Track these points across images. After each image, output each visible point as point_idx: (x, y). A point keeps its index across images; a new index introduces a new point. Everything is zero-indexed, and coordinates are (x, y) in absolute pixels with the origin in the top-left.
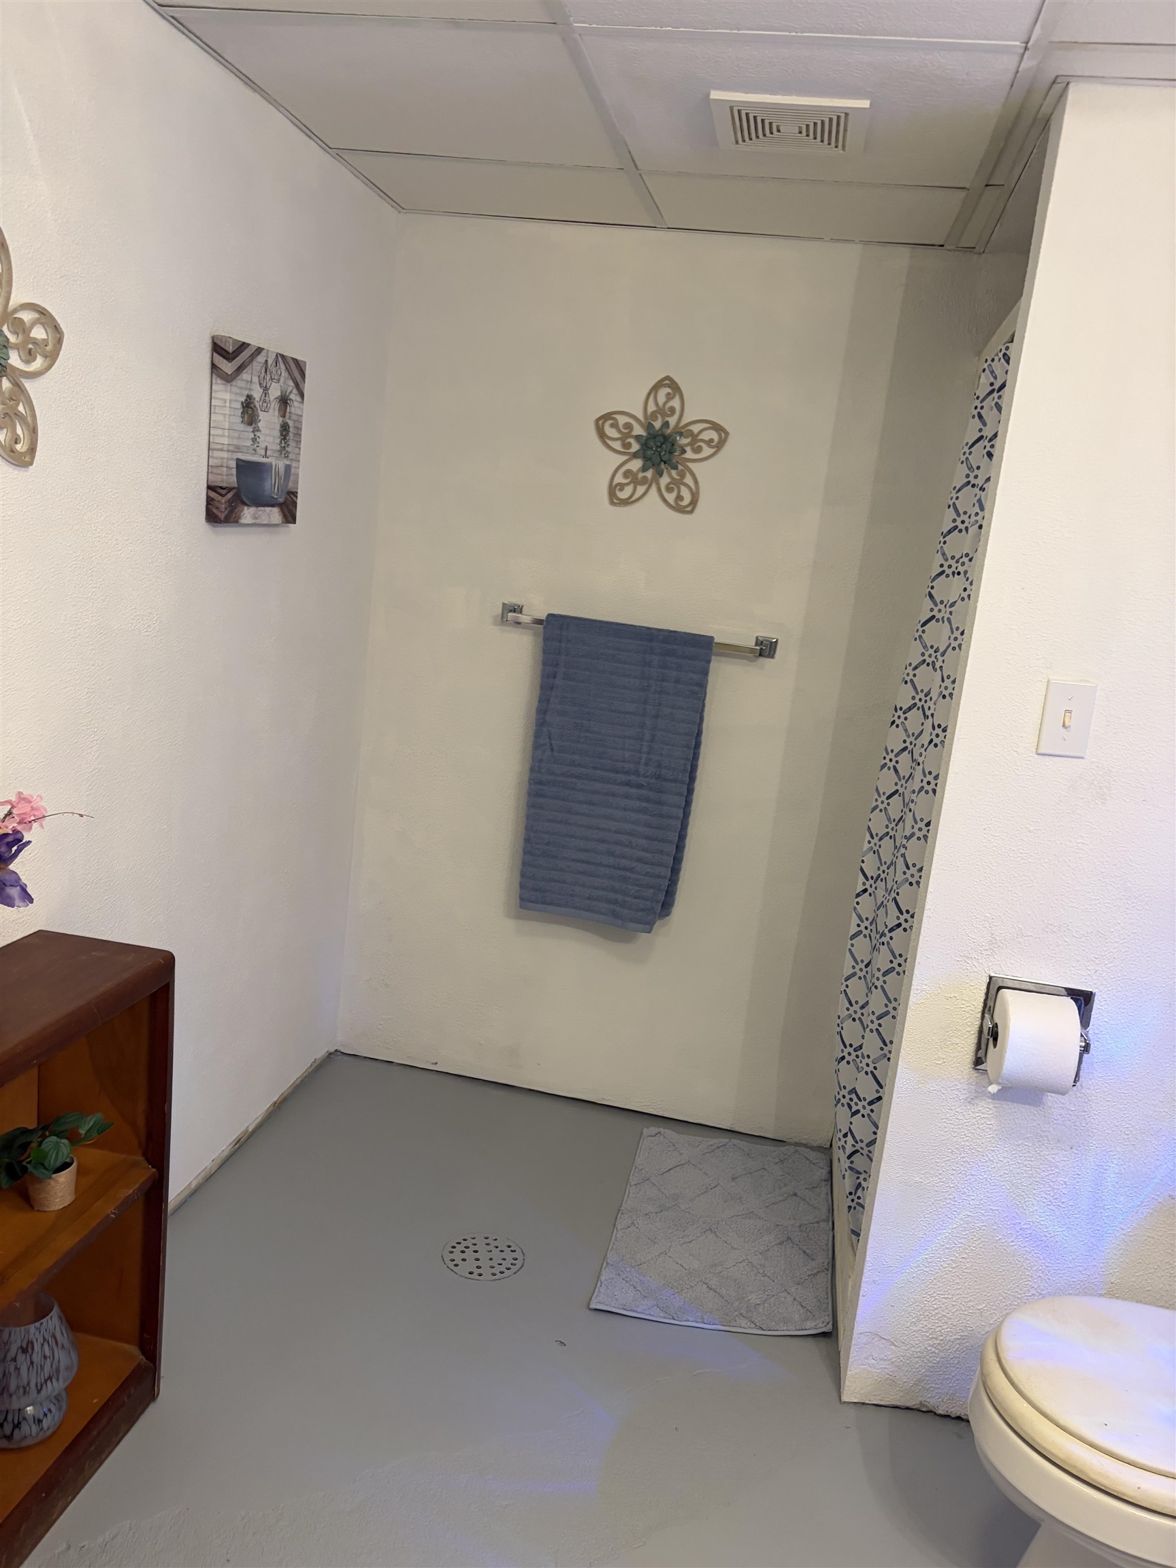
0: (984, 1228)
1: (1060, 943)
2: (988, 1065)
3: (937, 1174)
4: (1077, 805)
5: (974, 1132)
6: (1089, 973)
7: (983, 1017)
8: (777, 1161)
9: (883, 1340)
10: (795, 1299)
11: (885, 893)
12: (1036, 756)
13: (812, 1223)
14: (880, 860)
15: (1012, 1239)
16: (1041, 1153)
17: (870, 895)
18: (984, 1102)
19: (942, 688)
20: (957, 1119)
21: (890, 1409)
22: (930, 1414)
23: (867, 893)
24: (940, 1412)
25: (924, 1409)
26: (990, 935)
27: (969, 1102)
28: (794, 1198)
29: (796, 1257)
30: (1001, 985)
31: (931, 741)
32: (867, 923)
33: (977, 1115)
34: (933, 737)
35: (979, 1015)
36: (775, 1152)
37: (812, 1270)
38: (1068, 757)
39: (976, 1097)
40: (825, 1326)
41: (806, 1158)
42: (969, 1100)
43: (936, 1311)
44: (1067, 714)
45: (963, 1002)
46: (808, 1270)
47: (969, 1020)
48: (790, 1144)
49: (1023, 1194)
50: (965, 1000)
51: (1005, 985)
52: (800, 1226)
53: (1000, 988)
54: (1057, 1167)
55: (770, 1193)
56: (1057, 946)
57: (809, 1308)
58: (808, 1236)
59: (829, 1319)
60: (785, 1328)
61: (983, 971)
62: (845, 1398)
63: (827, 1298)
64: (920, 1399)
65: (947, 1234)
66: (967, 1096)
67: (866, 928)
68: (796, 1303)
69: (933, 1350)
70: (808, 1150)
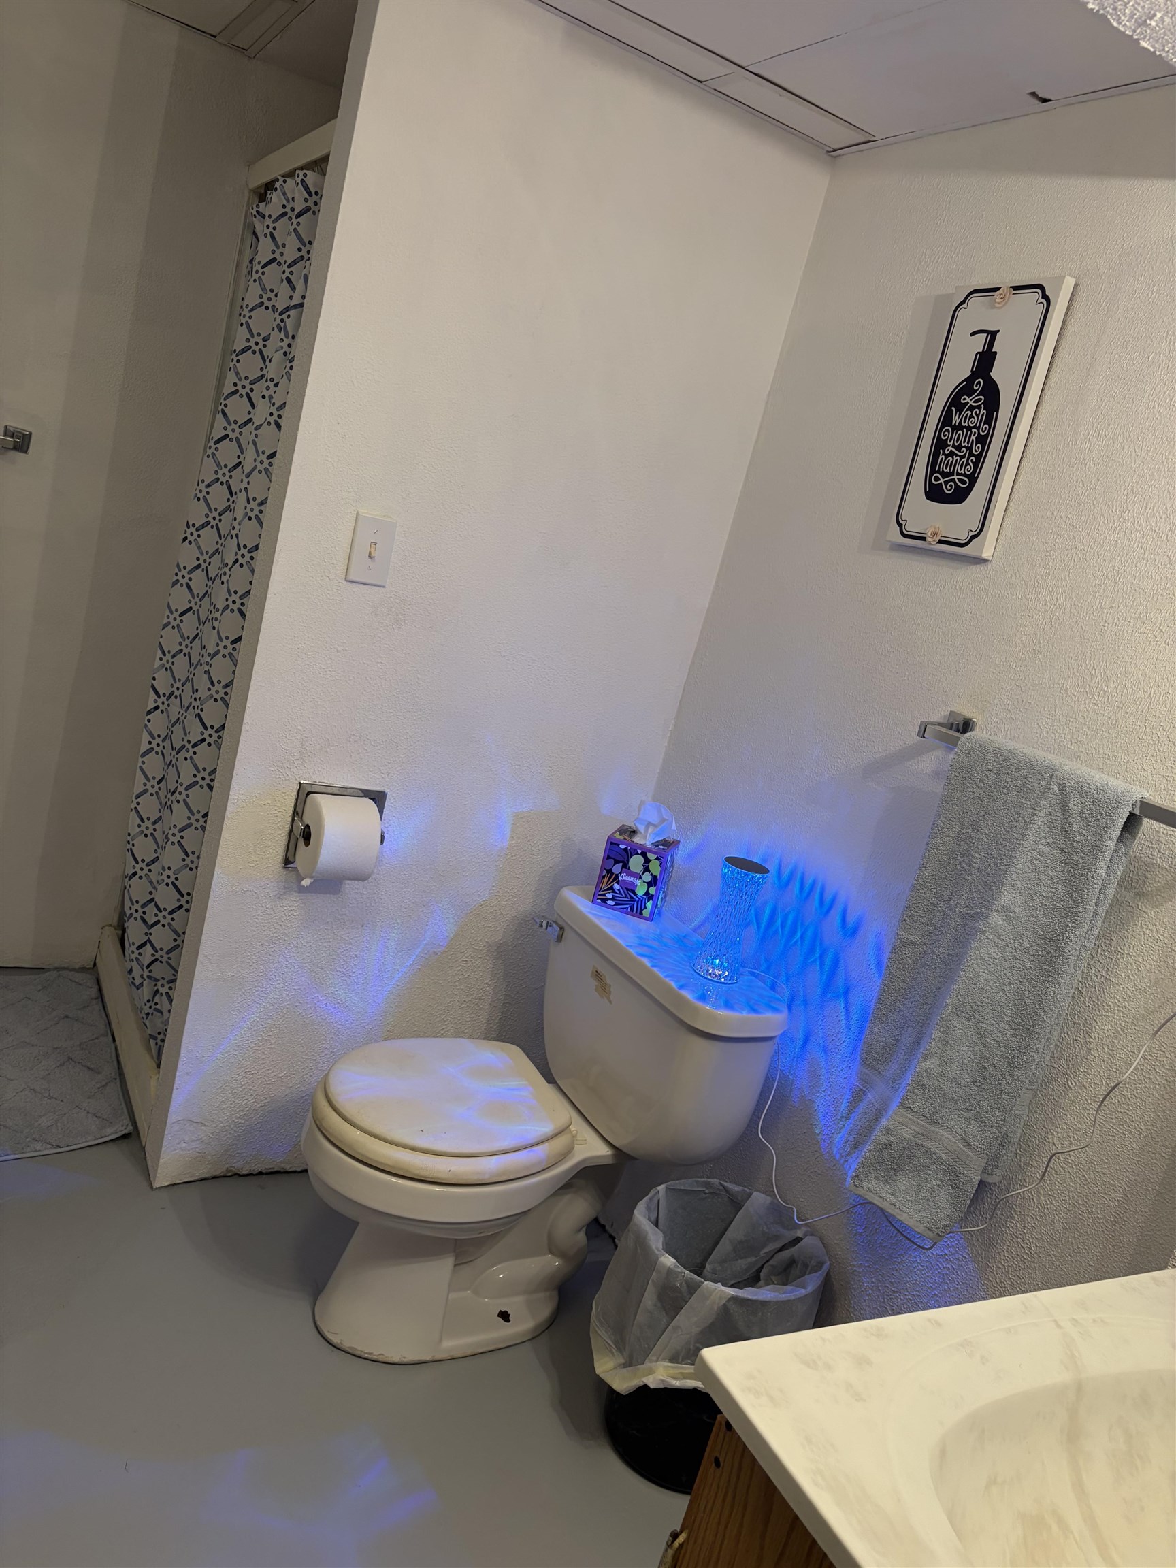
0: (288, 1006)
1: (360, 751)
2: (299, 863)
3: (248, 966)
4: (378, 629)
5: (282, 923)
6: (383, 776)
7: (293, 820)
8: (40, 987)
9: (195, 1124)
10: (88, 1113)
11: (180, 710)
12: (345, 583)
13: (93, 1040)
14: (174, 676)
15: (311, 1011)
16: (338, 934)
17: (162, 712)
18: (291, 896)
19: (248, 510)
20: (267, 914)
21: (198, 1182)
22: (234, 1177)
23: (159, 710)
24: (244, 1172)
25: (229, 1174)
26: (301, 746)
27: (279, 898)
28: (65, 1019)
29: (81, 1074)
30: (309, 790)
31: (236, 561)
32: (159, 740)
33: (285, 908)
34: (239, 557)
35: (290, 819)
36: (35, 979)
37: (101, 1083)
38: (372, 585)
39: (285, 893)
40: (126, 1129)
41: (71, 980)
42: (278, 896)
43: (244, 1087)
44: (372, 546)
45: (276, 808)
46: (96, 1083)
47: (280, 823)
48: (49, 970)
49: (322, 971)
50: (278, 806)
51: (313, 790)
52: (80, 1045)
53: (309, 793)
54: (350, 944)
55: (38, 1021)
56: (358, 754)
57: (105, 1118)
58: (90, 1053)
59: (127, 1121)
60: (84, 1140)
61: (294, 779)
62: (157, 1184)
63: (121, 1104)
64: (227, 1166)
65: (255, 1018)
66: (277, 892)
67: (158, 745)
68: (90, 1115)
69: (240, 1121)
70: (73, 973)
